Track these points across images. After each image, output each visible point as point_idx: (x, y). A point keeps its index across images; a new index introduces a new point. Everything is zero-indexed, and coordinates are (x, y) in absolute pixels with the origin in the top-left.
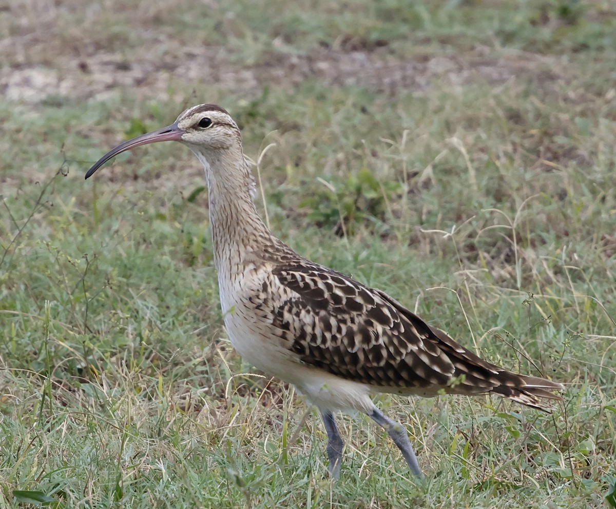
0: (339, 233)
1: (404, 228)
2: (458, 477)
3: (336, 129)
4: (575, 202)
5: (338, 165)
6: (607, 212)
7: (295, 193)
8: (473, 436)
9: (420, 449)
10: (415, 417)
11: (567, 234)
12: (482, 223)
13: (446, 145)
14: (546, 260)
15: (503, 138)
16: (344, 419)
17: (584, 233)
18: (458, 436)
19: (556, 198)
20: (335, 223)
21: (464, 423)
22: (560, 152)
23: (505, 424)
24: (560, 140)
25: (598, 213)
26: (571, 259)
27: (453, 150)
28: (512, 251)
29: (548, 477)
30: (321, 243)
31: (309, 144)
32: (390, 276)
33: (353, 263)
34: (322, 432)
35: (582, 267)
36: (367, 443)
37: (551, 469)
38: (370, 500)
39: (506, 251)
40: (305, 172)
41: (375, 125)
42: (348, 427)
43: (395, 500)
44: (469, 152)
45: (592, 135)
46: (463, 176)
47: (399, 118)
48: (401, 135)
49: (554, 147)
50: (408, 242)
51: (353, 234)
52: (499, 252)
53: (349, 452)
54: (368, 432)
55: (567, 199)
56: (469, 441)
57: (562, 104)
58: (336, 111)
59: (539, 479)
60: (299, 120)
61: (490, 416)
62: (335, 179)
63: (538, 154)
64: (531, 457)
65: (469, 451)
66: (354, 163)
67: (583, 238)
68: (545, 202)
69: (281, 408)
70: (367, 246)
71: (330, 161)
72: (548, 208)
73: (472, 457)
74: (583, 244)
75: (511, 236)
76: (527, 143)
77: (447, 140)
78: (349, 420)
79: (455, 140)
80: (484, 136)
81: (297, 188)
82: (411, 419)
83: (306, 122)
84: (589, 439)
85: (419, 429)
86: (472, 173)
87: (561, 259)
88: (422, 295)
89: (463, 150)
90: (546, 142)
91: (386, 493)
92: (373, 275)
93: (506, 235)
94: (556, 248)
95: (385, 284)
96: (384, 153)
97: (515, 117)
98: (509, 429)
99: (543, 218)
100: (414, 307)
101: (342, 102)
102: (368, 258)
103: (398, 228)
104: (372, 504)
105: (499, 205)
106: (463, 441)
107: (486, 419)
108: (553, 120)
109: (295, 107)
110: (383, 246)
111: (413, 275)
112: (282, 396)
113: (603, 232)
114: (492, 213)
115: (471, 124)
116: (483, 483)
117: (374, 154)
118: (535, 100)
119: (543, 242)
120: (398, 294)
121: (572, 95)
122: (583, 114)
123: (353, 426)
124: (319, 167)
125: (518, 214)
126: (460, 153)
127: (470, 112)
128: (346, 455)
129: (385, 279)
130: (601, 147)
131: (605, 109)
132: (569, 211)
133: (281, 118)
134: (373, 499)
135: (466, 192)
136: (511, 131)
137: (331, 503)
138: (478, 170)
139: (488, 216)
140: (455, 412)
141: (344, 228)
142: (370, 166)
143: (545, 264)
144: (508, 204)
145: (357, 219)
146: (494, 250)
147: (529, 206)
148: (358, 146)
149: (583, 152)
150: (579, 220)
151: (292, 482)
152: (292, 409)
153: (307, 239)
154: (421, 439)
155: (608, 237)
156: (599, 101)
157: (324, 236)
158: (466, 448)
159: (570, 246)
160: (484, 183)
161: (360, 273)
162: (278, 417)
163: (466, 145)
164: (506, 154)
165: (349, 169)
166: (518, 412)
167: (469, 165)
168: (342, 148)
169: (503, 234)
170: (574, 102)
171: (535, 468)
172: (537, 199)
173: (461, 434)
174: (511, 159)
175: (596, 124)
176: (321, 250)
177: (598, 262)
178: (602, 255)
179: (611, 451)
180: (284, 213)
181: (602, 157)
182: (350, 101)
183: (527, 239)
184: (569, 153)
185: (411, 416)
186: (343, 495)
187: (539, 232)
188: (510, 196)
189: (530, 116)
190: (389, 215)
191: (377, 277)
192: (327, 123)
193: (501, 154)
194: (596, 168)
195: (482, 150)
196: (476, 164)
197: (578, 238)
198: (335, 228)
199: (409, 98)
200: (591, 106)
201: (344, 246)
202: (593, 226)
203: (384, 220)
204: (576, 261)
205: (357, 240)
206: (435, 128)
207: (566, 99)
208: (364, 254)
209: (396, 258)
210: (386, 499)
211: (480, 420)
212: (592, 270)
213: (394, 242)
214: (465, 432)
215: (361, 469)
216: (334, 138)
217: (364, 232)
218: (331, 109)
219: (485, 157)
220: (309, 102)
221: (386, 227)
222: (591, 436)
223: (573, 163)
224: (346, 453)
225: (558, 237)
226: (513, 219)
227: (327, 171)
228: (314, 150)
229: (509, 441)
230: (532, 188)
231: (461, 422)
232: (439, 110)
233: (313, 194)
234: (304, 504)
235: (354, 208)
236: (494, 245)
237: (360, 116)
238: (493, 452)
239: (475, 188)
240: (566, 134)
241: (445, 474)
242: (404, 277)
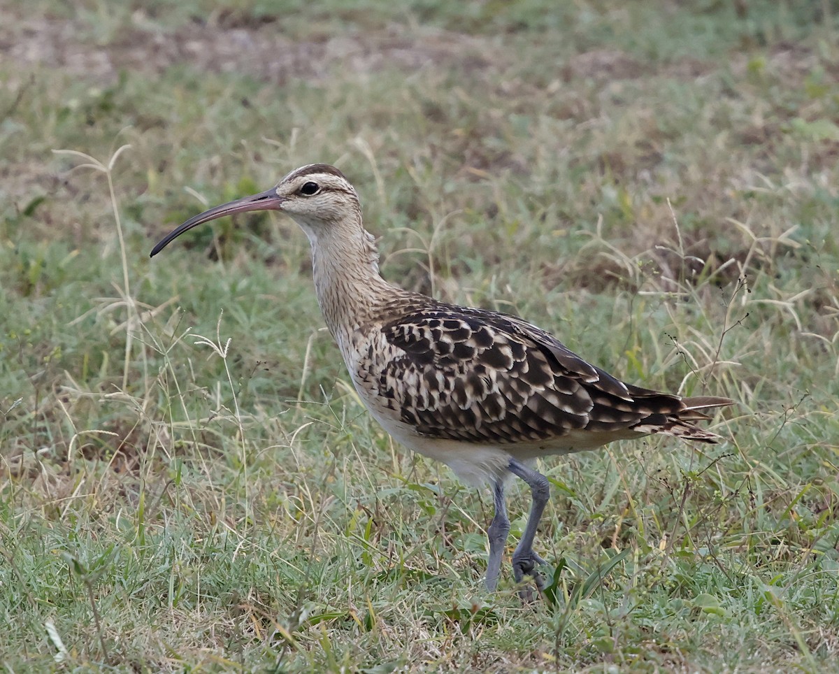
0: (213, 256)
1: (294, 251)
2: (357, 564)
3: (210, 125)
4: (508, 220)
5: (213, 171)
6: (549, 233)
7: (158, 206)
8: (377, 513)
9: (311, 528)
10: (305, 488)
11: (498, 260)
12: (391, 245)
13: (347, 148)
14: (472, 293)
15: (419, 139)
16: (216, 489)
17: (519, 259)
18: (357, 513)
19: (485, 216)
20: (207, 244)
21: (366, 496)
22: (491, 158)
23: (417, 498)
24: (491, 142)
25: (537, 234)
26: (502, 292)
27: (357, 154)
28: (429, 282)
29: (471, 565)
30: (190, 269)
31: (176, 145)
32: (276, 310)
33: (229, 295)
34: (189, 506)
35: (516, 302)
36: (244, 521)
37: (475, 555)
38: (248, 592)
39: (421, 281)
40: (172, 180)
41: (259, 123)
42: (219, 500)
43: (278, 591)
44: (377, 156)
45: (531, 136)
46: (369, 186)
47: (290, 112)
48: (290, 133)
49: (483, 152)
50: (298, 268)
51: (231, 258)
52: (413, 281)
53: (222, 531)
54: (246, 506)
55: (499, 216)
56: (372, 518)
57: (493, 97)
58: (211, 103)
59: (459, 567)
60: (164, 115)
61: (399, 488)
62: (207, 189)
63: (462, 158)
64: (450, 540)
65: (372, 531)
66: (233, 169)
67: (518, 266)
68: (471, 221)
69: (138, 475)
70: (247, 273)
71: (202, 167)
72: (475, 228)
73: (375, 539)
74: (517, 273)
75: (427, 263)
76: (450, 146)
77: (350, 141)
78: (221, 491)
79: (359, 142)
80: (395, 136)
81: (162, 200)
82: (300, 491)
83: (174, 118)
84: (523, 518)
85: (309, 502)
86: (380, 182)
87: (490, 292)
88: (315, 336)
89: (369, 154)
90: (473, 144)
91: (267, 583)
92: (254, 310)
93: (421, 260)
94: (484, 278)
95: (270, 321)
96: (270, 157)
97: (435, 113)
98: (422, 505)
99: (467, 240)
100: (305, 350)
101: (218, 93)
102: (248, 288)
103: (286, 251)
104: (249, 596)
105: (413, 224)
106: (365, 519)
107: (395, 491)
108: (481, 118)
109: (160, 98)
110: (268, 274)
111: (305, 309)
112: (139, 460)
113: (543, 259)
114: (404, 233)
115: (380, 121)
116: (389, 571)
117: (258, 158)
118: (460, 94)
119: (468, 270)
120: (285, 333)
121: (506, 86)
122: (520, 110)
123: (226, 500)
124: (189, 173)
125: (436, 235)
126: (365, 159)
127: (378, 107)
128: (217, 535)
129: (270, 314)
130: (543, 151)
131: (547, 104)
132: (501, 232)
133: (142, 112)
134: (251, 590)
135: (372, 206)
136: (429, 131)
137: (199, 595)
138: (387, 179)
139: (399, 236)
140: (355, 483)
141: (219, 251)
142: (252, 172)
143: (469, 299)
144: (424, 223)
145: (236, 239)
146: (406, 280)
147: (449, 225)
148: (238, 147)
149: (519, 157)
150: (513, 243)
151: (150, 568)
152: (151, 476)
153: (174, 264)
154: (312, 516)
155: (549, 265)
156: (540, 94)
157: (193, 260)
158: (369, 527)
159: (502, 276)
160: (395, 194)
161: (239, 307)
162: (133, 486)
163: (372, 147)
164: (423, 159)
165: (226, 176)
166: (433, 483)
167: (377, 173)
168: (217, 150)
169: (417, 260)
170: (508, 96)
171: (455, 553)
172: (461, 216)
173: (363, 511)
174: (428, 165)
175: (536, 123)
176: (189, 278)
177: (535, 295)
178: (542, 288)
179: (550, 533)
180: (144, 231)
181: (543, 165)
182: (228, 92)
183: (446, 267)
184: (502, 159)
185: (300, 487)
186: (214, 585)
187: (462, 257)
188: (426, 213)
189: (454, 113)
190: (275, 234)
191: (260, 311)
192: (199, 118)
193: (416, 160)
194: (535, 178)
195: (394, 154)
196: (385, 172)
197: (512, 265)
198: (208, 251)
199: (303, 89)
200: (530, 100)
201: (219, 273)
202: (530, 251)
203: (269, 241)
204: (509, 294)
205: (235, 266)
206: (334, 126)
207: (499, 92)
208: (244, 283)
209: (283, 288)
210: (267, 590)
211: (386, 493)
212: (527, 306)
213: (282, 269)
214: (367, 507)
215: (235, 553)
216: (208, 137)
217: (243, 256)
218: (204, 101)
219: (396, 163)
220: (178, 92)
221: (271, 250)
222: (524, 513)
223: (506, 172)
224: (217, 532)
225: (487, 265)
226: (430, 240)
227: (199, 179)
228: (183, 152)
229: (423, 519)
230: (456, 204)
231: (363, 495)
232: (339, 104)
233: (181, 207)
234: (165, 596)
235: (231, 225)
236: (407, 273)
237: (240, 111)
238: (400, 532)
239: (383, 201)
240: (499, 135)
241: (341, 560)
242: (293, 312)
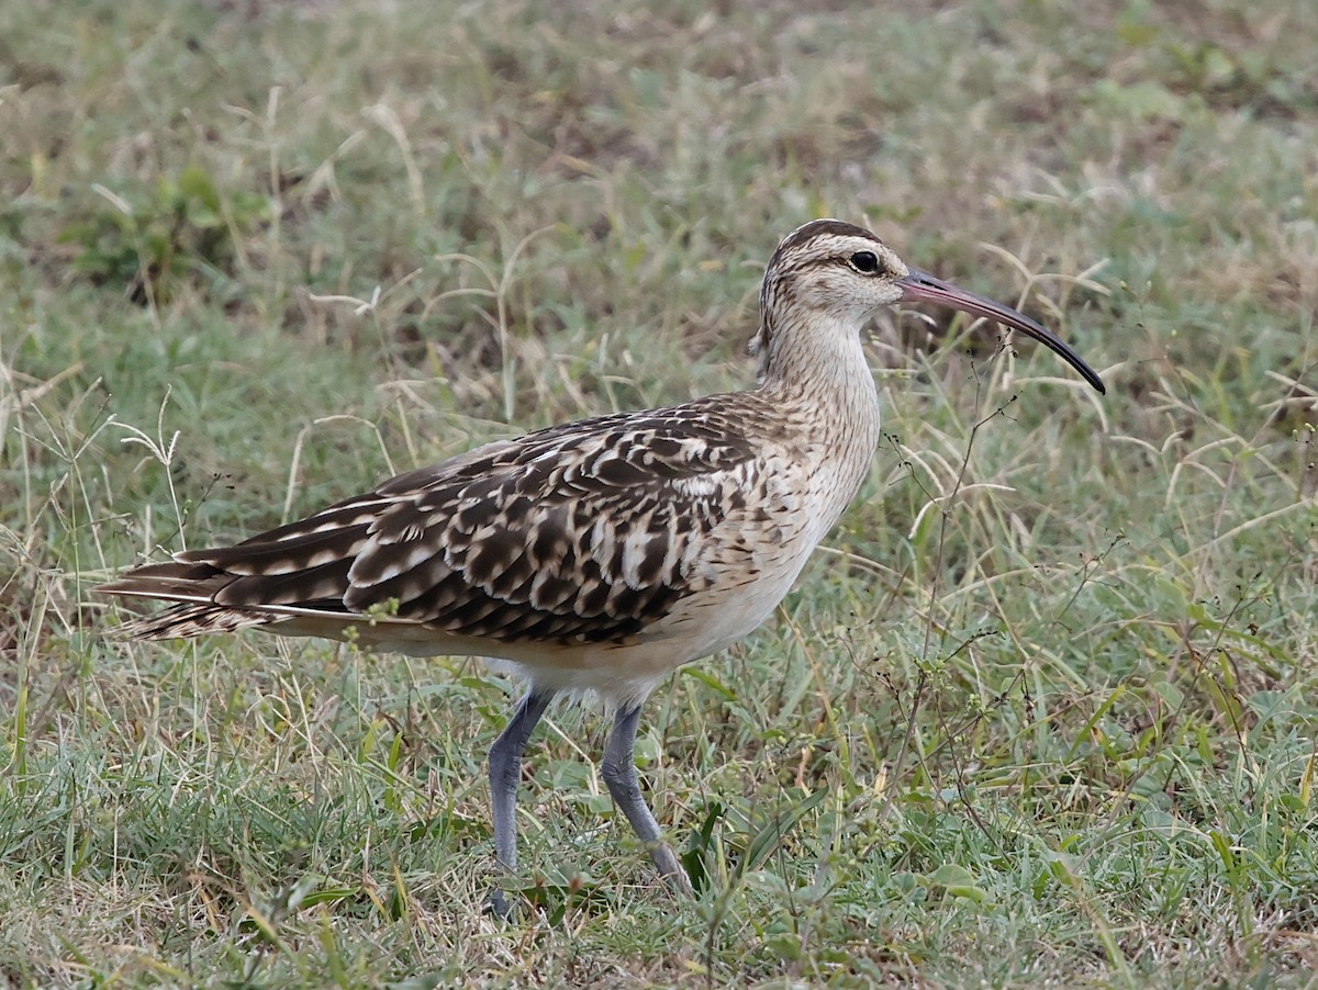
0: (139, 298)
1: (273, 290)
2: (376, 808)
3: (135, 82)
4: (627, 243)
5: (139, 156)
6: (694, 265)
7: (49, 213)
8: (409, 724)
9: (298, 749)
10: (292, 685)
11: (609, 310)
12: (434, 283)
13: (362, 121)
14: (566, 362)
15: (480, 108)
16: (143, 683)
17: (645, 309)
18: (378, 724)
19: (588, 236)
20: (130, 277)
21: (391, 697)
22: (598, 140)
23: (476, 701)
24: (598, 115)
25: (673, 268)
26: (617, 363)
27: (377, 131)
28: (496, 346)
29: (563, 812)
30: (101, 319)
31: (79, 113)
32: (242, 389)
33: (166, 362)
34: (98, 710)
35: (639, 379)
36: (191, 736)
37: (570, 797)
38: (196, 853)
39: (482, 342)
40: (71, 172)
41: (216, 78)
42: (150, 701)
43: (247, 853)
44: (410, 136)
45: (665, 105)
46: (397, 186)
47: (266, 62)
48: (266, 96)
49: (586, 130)
50: (281, 319)
51: (168, 300)
52: (469, 343)
53: (153, 753)
54: (194, 713)
55: (612, 236)
56: (400, 734)
57: (602, 40)
58: (137, 45)
59: (544, 816)
60: (58, 62)
61: (446, 684)
62: (128, 187)
63: (551, 141)
64: (529, 770)
65: (401, 754)
66: (172, 153)
67: (642, 320)
68: (565, 243)
69: (14, 657)
70: (195, 326)
71: (122, 149)
72: (572, 256)
73: (406, 769)
74: (642, 330)
75: (493, 312)
76: (531, 120)
77: (366, 110)
78: (152, 686)
79: (381, 111)
80: (441, 103)
81: (54, 203)
82: (281, 687)
83: (75, 68)
84: (650, 735)
85: (299, 707)
86: (415, 179)
87: (597, 361)
88: (307, 431)
89: (398, 132)
90: (570, 118)
91: (229, 840)
92: (206, 390)
93: (483, 308)
94: (588, 339)
95: (234, 406)
96: (235, 135)
97: (506, 65)
98: (484, 712)
99: (560, 275)
100: (292, 455)
101: (149, 28)
102: (197, 351)
103: (259, 291)
104: (199, 860)
105: (470, 247)
106: (389, 735)
107: (438, 690)
108: (583, 74)
109: (51, 36)
110: (229, 327)
111: (291, 387)
112: (16, 634)
113: (685, 308)
114: (455, 263)
115: (415, 77)
116: (429, 822)
117: (212, 136)
118: (548, 33)
119: (560, 326)
120: (258, 427)
121: (624, 21)
122: (646, 62)
123: (161, 699)
124: (100, 160)
125: (509, 267)
126: (391, 140)
127: (412, 54)
128: (146, 759)
129: (232, 394)
130: (684, 131)
131: (692, 53)
132: (615, 263)
133: (22, 58)
134: (201, 851)
135: (401, 218)
136: (497, 94)
137: (115, 857)
138: (427, 174)
139: (447, 269)
140: (373, 675)
141: (149, 289)
142: (204, 160)
143: (563, 373)
144: (488, 246)
145: (177, 270)
146: (457, 341)
147: (530, 251)
148: (178, 120)
149: (645, 140)
150: (635, 282)
151: (34, 811)
152: (36, 660)
153: (74, 310)
154: (302, 729)
155: (694, 318)
156: (680, 37)
157: (106, 304)
158: (395, 748)
159: (617, 334)
160: (440, 199)
161: (181, 382)
162: (6, 675)
163: (403, 121)
164: (486, 141)
165: (161, 165)
166: (502, 677)
167: (410, 163)
168: (146, 122)
169: (476, 307)
170: (628, 38)
171: (537, 792)
172: (549, 235)
173: (385, 720)
174: (497, 153)
175: (674, 84)
176: (100, 334)
177: (672, 368)
178: (683, 355)
179: (695, 761)
180: (25, 254)
181: (684, 153)
182: (165, 26)
183: (524, 320)
184: (617, 143)
185: (282, 680)
186: (140, 841)
187: (550, 304)
188: (492, 229)
189: (537, 65)
190: (241, 262)
191: (215, 391)
192: (117, 69)
193: (476, 141)
194: (672, 174)
195: (439, 132)
196: (425, 161)
197: (633, 318)
198: (130, 288)
199: (287, 22)
200: (665, 45)
201: (148, 325)
202: (663, 295)
203: (231, 272)
204: (627, 367)
205: (174, 315)
206: (339, 85)
207: (612, 31)
208: (189, 343)
209: (255, 352)
210: (229, 850)
211: (424, 692)
212: (659, 385)
213: (252, 319)
214: (392, 716)
215: (176, 789)
216: (131, 101)
217: (188, 297)
218: (125, 41)
219: (442, 147)
220: (81, 26)
221: (234, 289)
222: (653, 728)
223: (624, 163)
224: (146, 754)
225: (591, 317)
226: (499, 277)
227: (116, 170)
228: (90, 125)
229: (484, 735)
230: (539, 214)
231: (385, 696)
232: (348, 48)
233: (86, 217)
234: (59, 858)
235: (169, 248)
236: (458, 329)
237: (184, 58)
238: (450, 758)
239: (421, 210)
240: (612, 104)
241: (350, 802)
242: (271, 392)
